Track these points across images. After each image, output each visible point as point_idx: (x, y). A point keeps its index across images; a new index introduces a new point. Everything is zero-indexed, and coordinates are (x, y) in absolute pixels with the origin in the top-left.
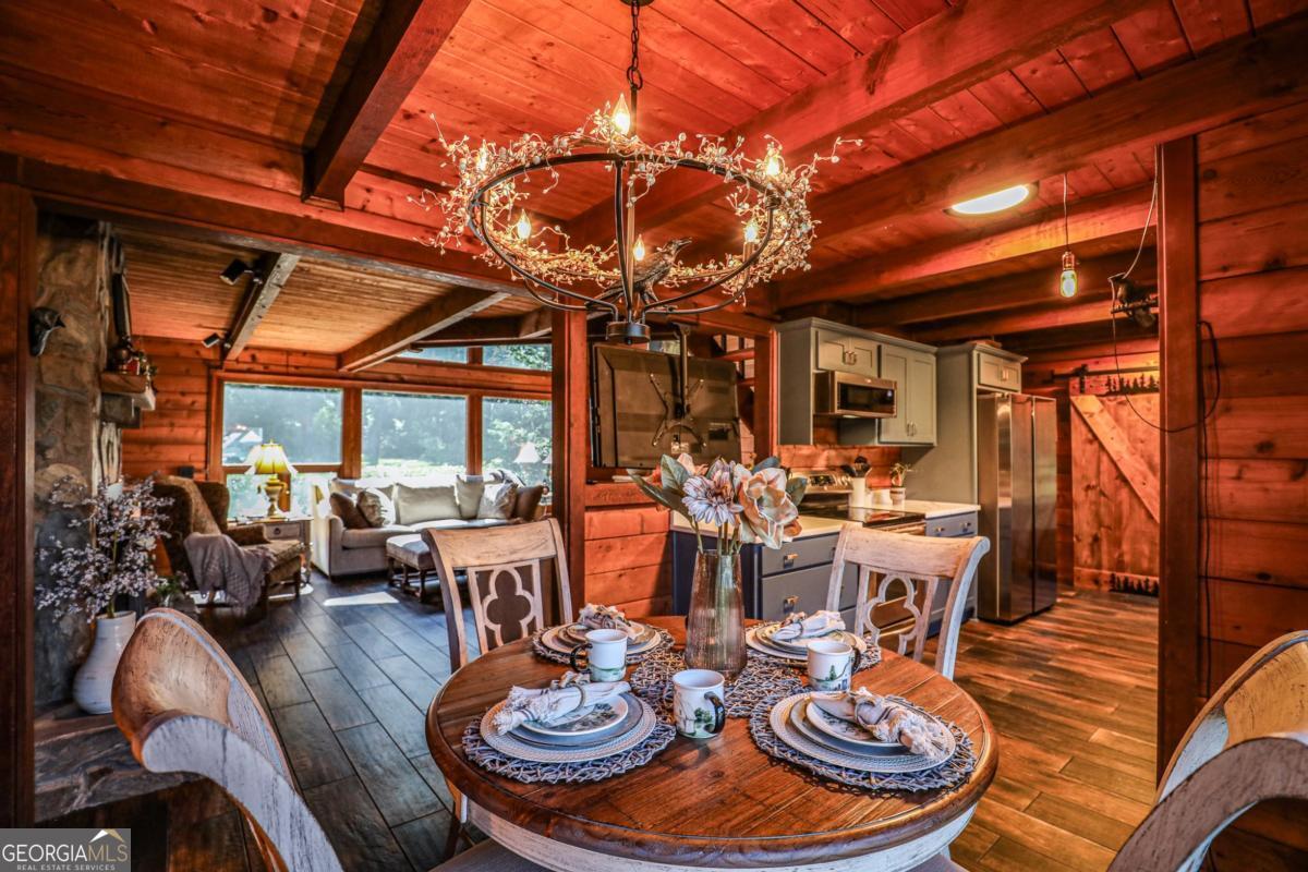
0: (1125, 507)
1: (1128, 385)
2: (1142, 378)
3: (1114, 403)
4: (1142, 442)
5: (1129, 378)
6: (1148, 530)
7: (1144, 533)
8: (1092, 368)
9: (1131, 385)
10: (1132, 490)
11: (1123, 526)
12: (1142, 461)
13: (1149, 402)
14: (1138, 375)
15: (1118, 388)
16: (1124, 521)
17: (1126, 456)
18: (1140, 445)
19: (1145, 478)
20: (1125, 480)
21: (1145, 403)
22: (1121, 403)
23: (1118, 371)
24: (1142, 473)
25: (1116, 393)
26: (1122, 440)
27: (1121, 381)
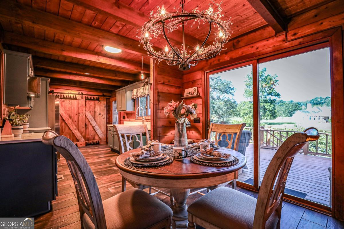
0: (64, 127)
1: (65, 97)
2: (68, 95)
3: (61, 101)
4: (68, 111)
5: (65, 95)
6: (69, 132)
7: (68, 133)
8: (55, 91)
9: (66, 97)
10: (65, 123)
11: (63, 132)
12: (68, 115)
13: (70, 101)
14: (67, 95)
15: (62, 97)
16: (63, 131)
17: (64, 114)
18: (67, 112)
19: (69, 120)
20: (64, 121)
21: (69, 102)
22: (63, 101)
23: (63, 93)
24: (68, 118)
25: (62, 99)
26: (63, 110)
27: (63, 96)
